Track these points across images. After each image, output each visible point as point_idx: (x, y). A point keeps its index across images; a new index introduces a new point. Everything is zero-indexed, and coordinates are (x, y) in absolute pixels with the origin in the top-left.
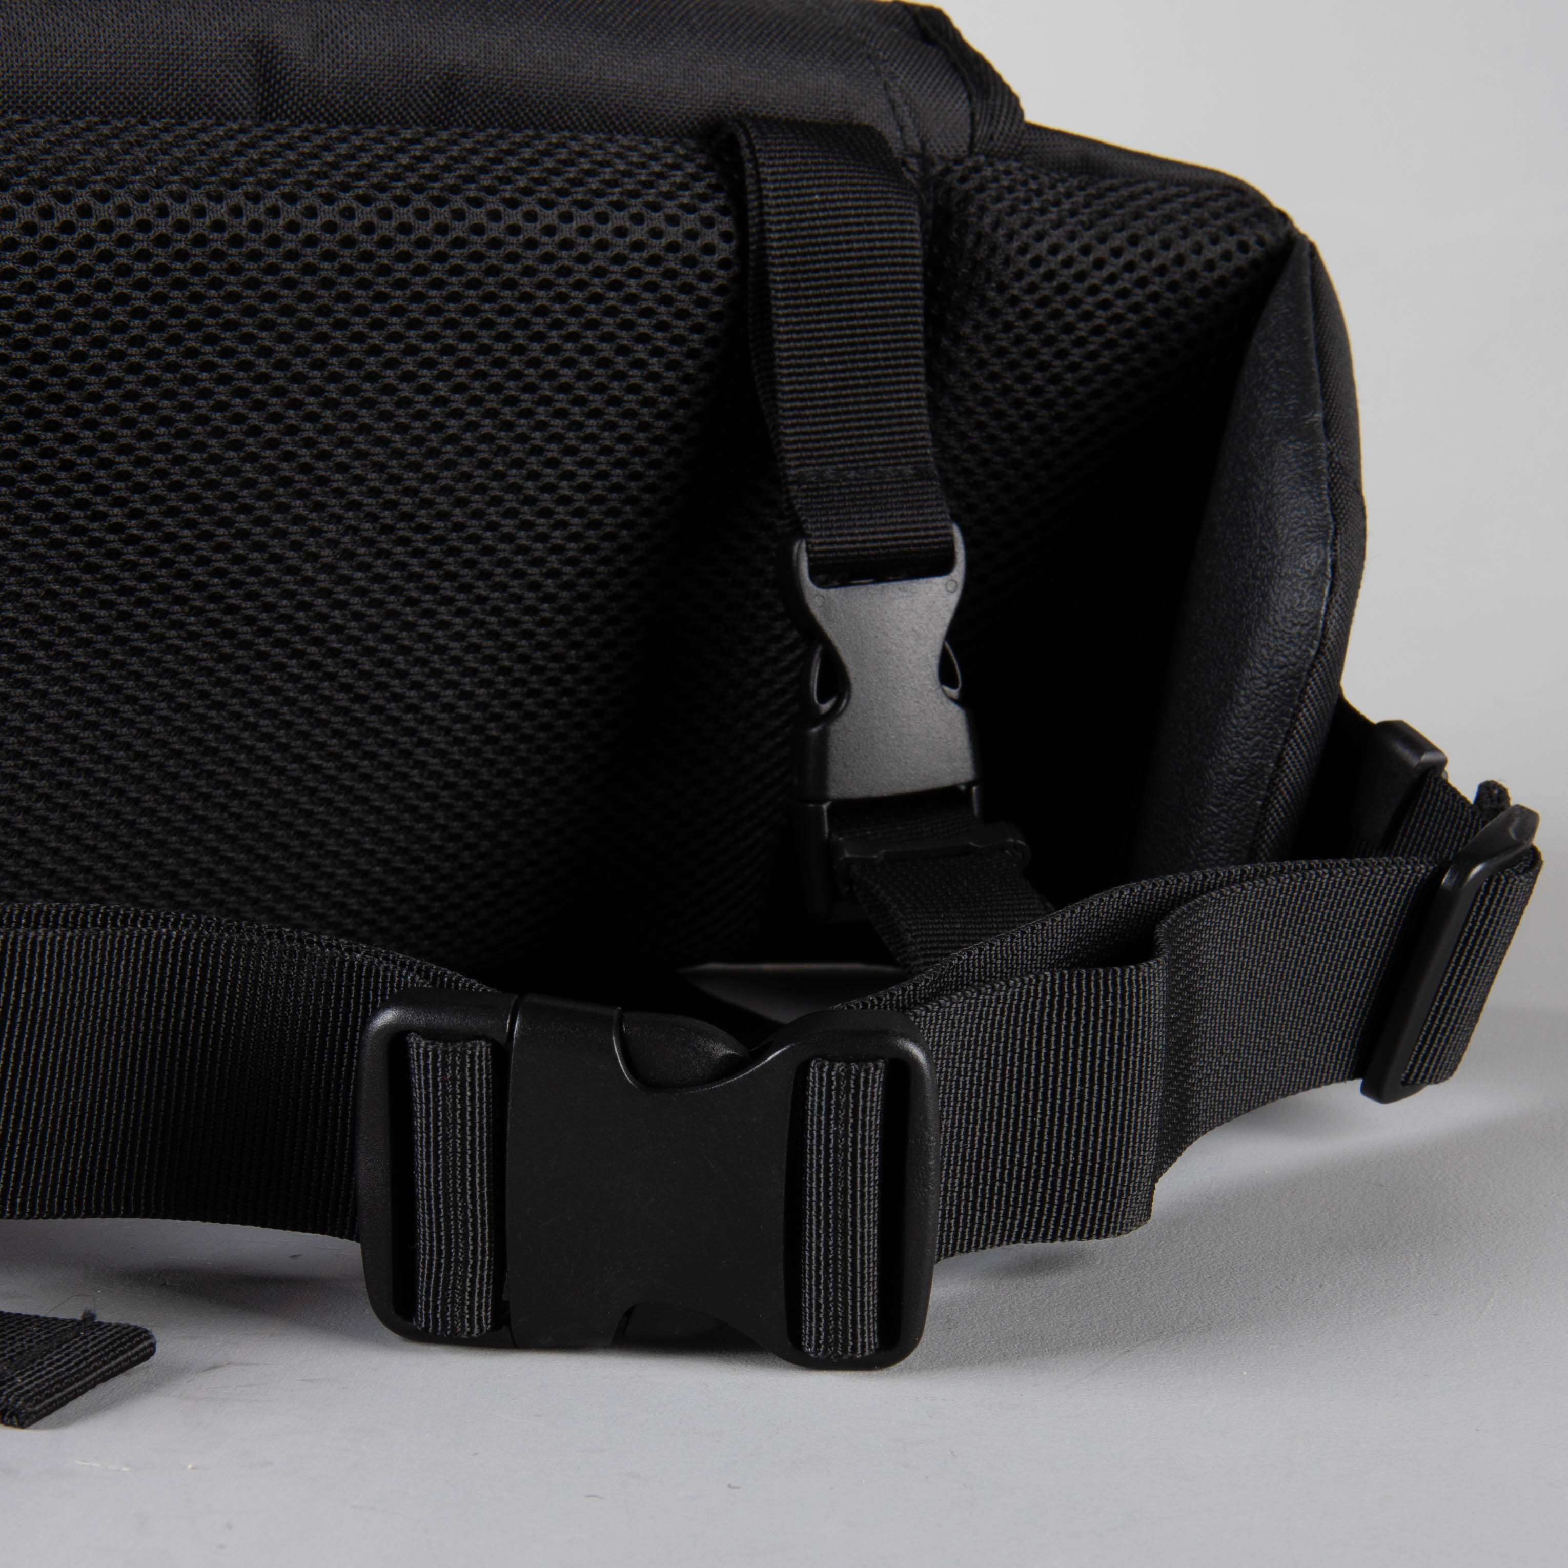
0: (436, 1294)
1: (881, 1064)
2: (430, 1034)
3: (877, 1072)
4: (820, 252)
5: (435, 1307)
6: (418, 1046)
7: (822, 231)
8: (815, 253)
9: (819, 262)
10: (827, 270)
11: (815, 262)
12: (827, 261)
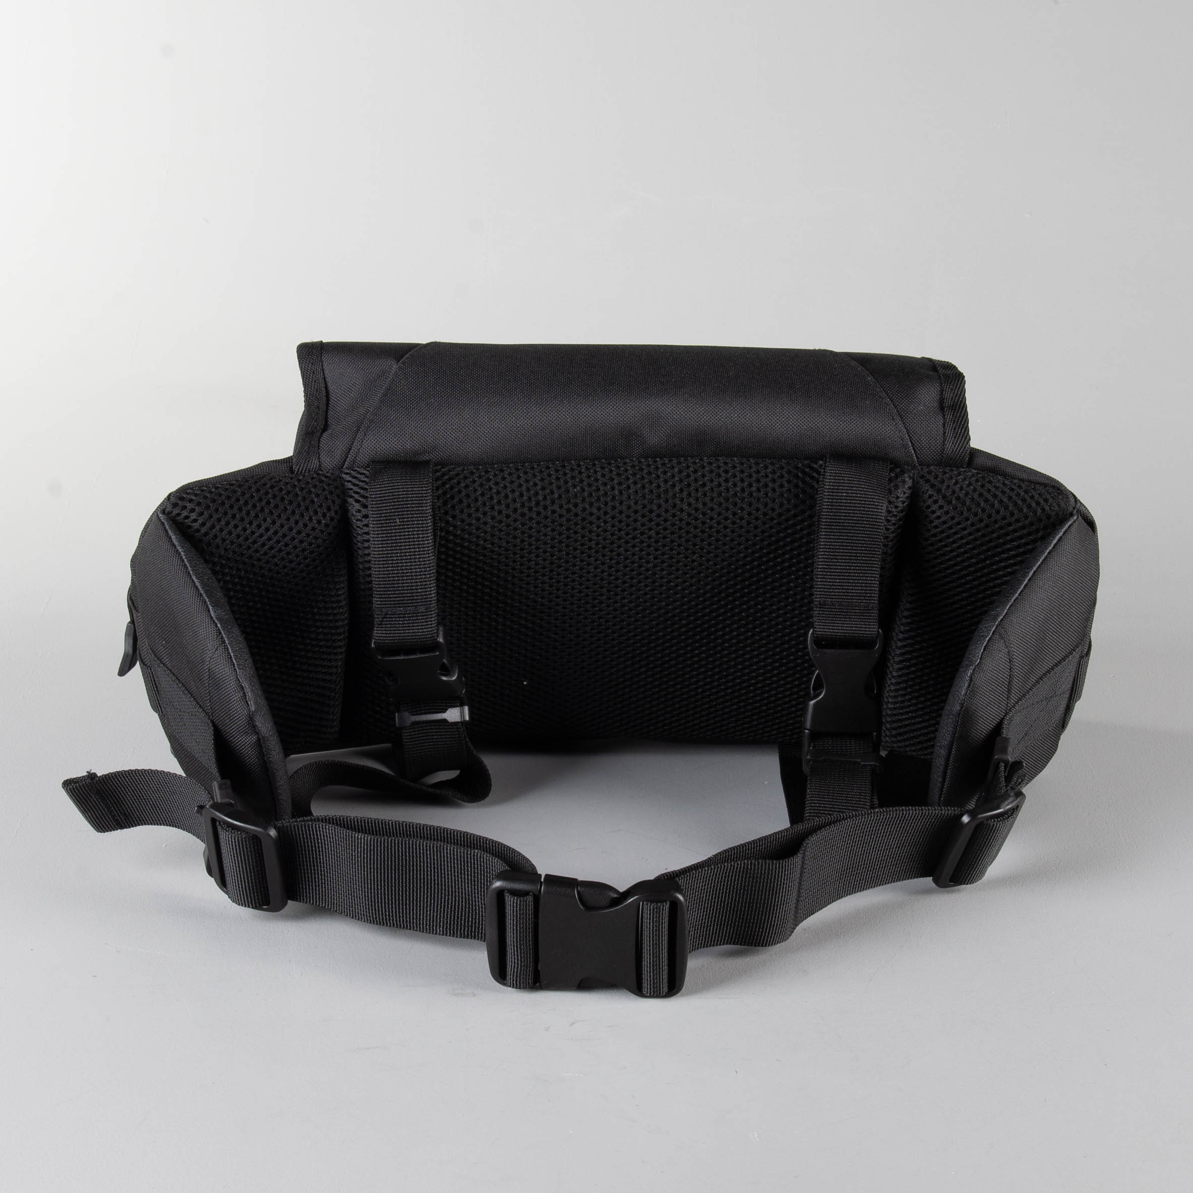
0: (513, 975)
1: (668, 903)
2: (514, 893)
3: (667, 906)
4: (842, 516)
5: (513, 980)
6: (509, 900)
7: (844, 508)
8: (840, 516)
9: (841, 519)
10: (844, 523)
11: (839, 519)
12: (844, 519)
